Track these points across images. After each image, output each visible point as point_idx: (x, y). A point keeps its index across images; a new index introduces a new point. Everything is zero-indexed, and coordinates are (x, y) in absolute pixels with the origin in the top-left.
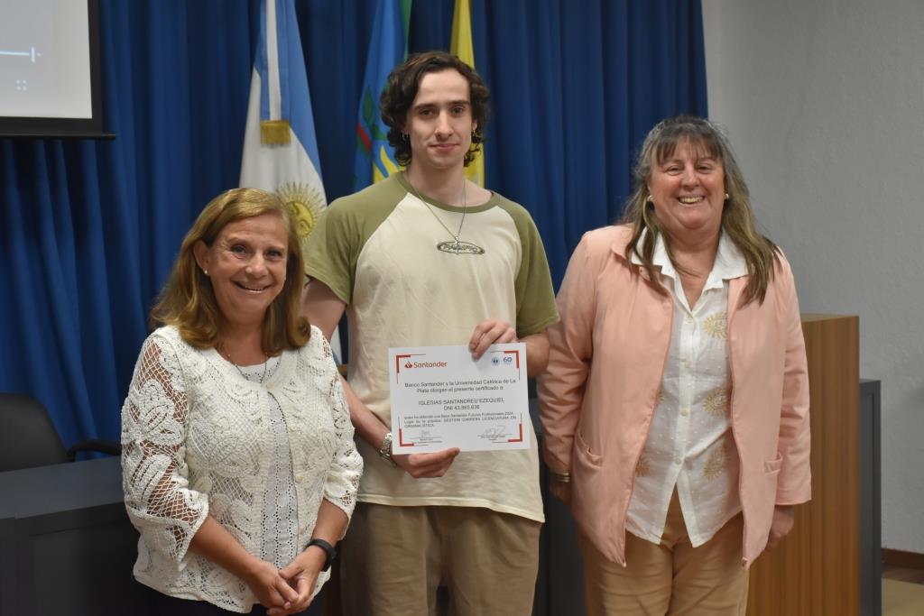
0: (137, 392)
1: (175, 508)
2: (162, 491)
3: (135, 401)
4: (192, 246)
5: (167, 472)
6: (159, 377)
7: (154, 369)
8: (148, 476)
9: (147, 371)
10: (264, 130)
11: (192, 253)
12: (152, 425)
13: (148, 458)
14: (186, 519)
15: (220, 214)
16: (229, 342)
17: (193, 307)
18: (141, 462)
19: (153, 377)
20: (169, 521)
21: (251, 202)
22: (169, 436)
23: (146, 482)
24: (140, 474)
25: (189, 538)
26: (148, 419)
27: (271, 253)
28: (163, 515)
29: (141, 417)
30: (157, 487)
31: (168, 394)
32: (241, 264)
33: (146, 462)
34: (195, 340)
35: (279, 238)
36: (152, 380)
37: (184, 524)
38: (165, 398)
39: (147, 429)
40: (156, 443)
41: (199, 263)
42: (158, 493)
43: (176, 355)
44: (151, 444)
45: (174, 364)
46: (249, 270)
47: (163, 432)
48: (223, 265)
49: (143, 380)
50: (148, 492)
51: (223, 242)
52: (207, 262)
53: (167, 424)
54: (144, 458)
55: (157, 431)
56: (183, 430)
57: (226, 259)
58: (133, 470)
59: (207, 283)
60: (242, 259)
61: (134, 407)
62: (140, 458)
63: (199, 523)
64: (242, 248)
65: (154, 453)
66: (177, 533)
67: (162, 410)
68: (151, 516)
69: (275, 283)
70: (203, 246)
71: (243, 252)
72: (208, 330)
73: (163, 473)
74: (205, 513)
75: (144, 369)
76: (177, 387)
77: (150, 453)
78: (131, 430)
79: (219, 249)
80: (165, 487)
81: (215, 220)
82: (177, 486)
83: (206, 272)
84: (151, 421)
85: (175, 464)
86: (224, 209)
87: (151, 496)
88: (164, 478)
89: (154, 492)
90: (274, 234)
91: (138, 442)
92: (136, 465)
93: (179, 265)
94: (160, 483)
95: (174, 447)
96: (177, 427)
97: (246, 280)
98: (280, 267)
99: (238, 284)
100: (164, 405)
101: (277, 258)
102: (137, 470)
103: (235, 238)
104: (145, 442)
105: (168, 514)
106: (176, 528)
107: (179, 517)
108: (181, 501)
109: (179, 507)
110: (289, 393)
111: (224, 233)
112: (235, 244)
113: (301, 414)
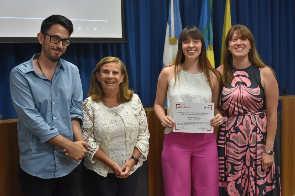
5: (87, 137)
6: (86, 110)
7: (84, 108)
14: (91, 151)
16: (107, 100)
19: (84, 110)
22: (88, 126)
25: (92, 156)
27: (115, 73)
31: (88, 114)
35: (117, 68)
37: (91, 153)
40: (85, 128)
43: (91, 105)
45: (90, 107)
46: (108, 77)
47: (86, 125)
52: (99, 78)
53: (87, 122)
60: (106, 75)
63: (95, 152)
65: (84, 132)
66: (89, 155)
67: (85, 119)
69: (116, 81)
71: (107, 73)
73: (86, 137)
74: (97, 149)
76: (91, 113)
82: (89, 142)
83: (99, 80)
88: (86, 139)
96: (90, 123)
98: (118, 77)
99: (106, 82)
100: (86, 117)
101: (117, 74)
107: (90, 150)
108: (90, 146)
109: (90, 148)
110: (126, 116)
111: (101, 68)
112: (105, 71)
113: (129, 122)
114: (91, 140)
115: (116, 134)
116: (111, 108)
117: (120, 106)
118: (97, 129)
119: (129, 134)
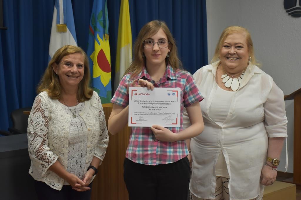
0: (33, 115)
1: (44, 158)
2: (39, 151)
3: (32, 118)
4: (52, 64)
5: (42, 143)
6: (41, 111)
7: (39, 108)
8: (35, 144)
10: (58, 27)
11: (52, 67)
12: (37, 127)
13: (35, 138)
15: (62, 53)
16: (65, 97)
17: (52, 84)
18: (33, 139)
21: (72, 49)
22: (42, 132)
23: (35, 146)
24: (33, 143)
25: (47, 169)
26: (36, 125)
27: (79, 66)
29: (34, 124)
30: (38, 149)
31: (43, 117)
32: (69, 69)
33: (35, 140)
34: (53, 96)
35: (81, 61)
36: (38, 112)
38: (42, 119)
39: (35, 128)
40: (38, 133)
41: (54, 70)
43: (46, 104)
44: (36, 134)
45: (45, 107)
46: (72, 71)
47: (40, 130)
48: (63, 70)
49: (35, 111)
50: (35, 150)
51: (62, 62)
52: (57, 70)
53: (42, 127)
54: (34, 138)
55: (38, 130)
56: (47, 130)
57: (64, 68)
58: (31, 141)
59: (57, 76)
60: (69, 68)
61: (32, 120)
62: (33, 138)
63: (51, 164)
64: (69, 64)
65: (37, 137)
67: (40, 123)
68: (36, 159)
69: (80, 75)
70: (56, 65)
71: (69, 65)
72: (57, 92)
75: (35, 108)
76: (46, 115)
77: (36, 136)
78: (30, 128)
79: (61, 65)
80: (41, 150)
81: (60, 55)
82: (45, 151)
83: (57, 73)
84: (37, 126)
85: (44, 141)
86: (63, 51)
90: (80, 59)
91: (32, 132)
93: (47, 71)
94: (39, 147)
95: (44, 135)
96: (45, 129)
97: (71, 74)
98: (82, 70)
99: (68, 76)
100: (41, 121)
101: (81, 67)
102: (32, 142)
103: (67, 61)
104: (35, 133)
105: (42, 160)
107: (45, 161)
108: (46, 157)
110: (88, 118)
111: (63, 59)
112: (67, 63)
113: (92, 125)
114: (46, 148)
115: (77, 139)
116: (69, 107)
117: (80, 104)
119: (91, 138)
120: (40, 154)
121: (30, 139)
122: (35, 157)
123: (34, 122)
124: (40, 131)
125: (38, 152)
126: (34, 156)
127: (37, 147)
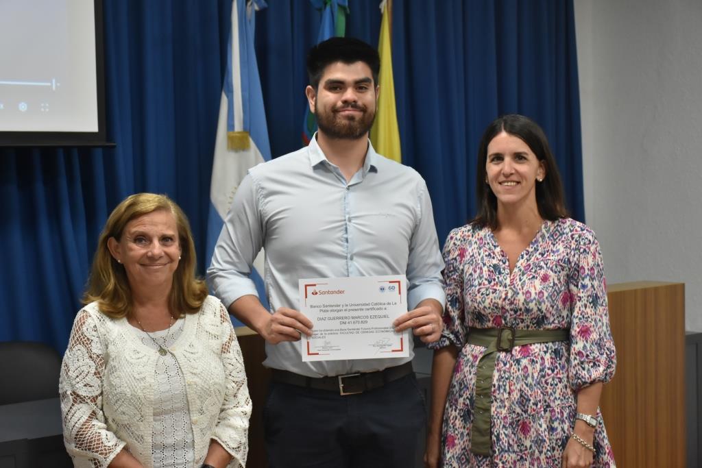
0: (69, 354)
1: (94, 445)
2: (84, 431)
3: (67, 361)
5: (89, 417)
6: (84, 343)
7: (79, 337)
8: (75, 419)
9: (75, 339)
12: (78, 379)
13: (76, 405)
14: (101, 454)
17: (111, 287)
18: (71, 408)
19: (80, 343)
20: (90, 454)
22: (90, 389)
23: (73, 424)
24: (69, 417)
26: (74, 375)
27: (164, 239)
28: (86, 450)
29: (70, 374)
30: (81, 428)
31: (91, 357)
32: (144, 251)
33: (74, 408)
36: (79, 345)
37: (101, 457)
38: (88, 360)
39: (74, 382)
40: (81, 395)
41: (113, 255)
42: (81, 433)
44: (78, 396)
45: (94, 333)
46: (150, 254)
47: (85, 386)
49: (73, 345)
50: (74, 432)
51: (127, 236)
52: (119, 253)
53: (89, 379)
54: (73, 405)
55: (81, 385)
56: (100, 384)
58: (65, 414)
61: (67, 365)
62: (70, 405)
63: (112, 456)
64: (143, 238)
65: (81, 402)
66: (95, 464)
67: (85, 369)
68: (77, 450)
71: (143, 241)
73: (87, 418)
75: (73, 337)
76: (96, 351)
77: (77, 401)
78: (64, 383)
80: (86, 428)
83: (119, 261)
84: (77, 376)
87: (77, 435)
88: (86, 422)
89: (78, 432)
91: (69, 393)
92: (67, 410)
94: (83, 425)
95: (93, 398)
96: (96, 382)
100: (88, 366)
101: (170, 243)
102: (67, 414)
104: (73, 393)
105: (89, 449)
106: (95, 459)
107: (97, 452)
108: (98, 441)
109: (97, 444)
110: (189, 355)
111: (127, 229)
112: (137, 236)
114: (98, 424)
116: (150, 333)
118: (119, 390)
120: (85, 437)
121: (64, 407)
122: (76, 447)
123: (72, 368)
124: (85, 388)
125: (82, 435)
126: (73, 445)
127: (76, 425)
